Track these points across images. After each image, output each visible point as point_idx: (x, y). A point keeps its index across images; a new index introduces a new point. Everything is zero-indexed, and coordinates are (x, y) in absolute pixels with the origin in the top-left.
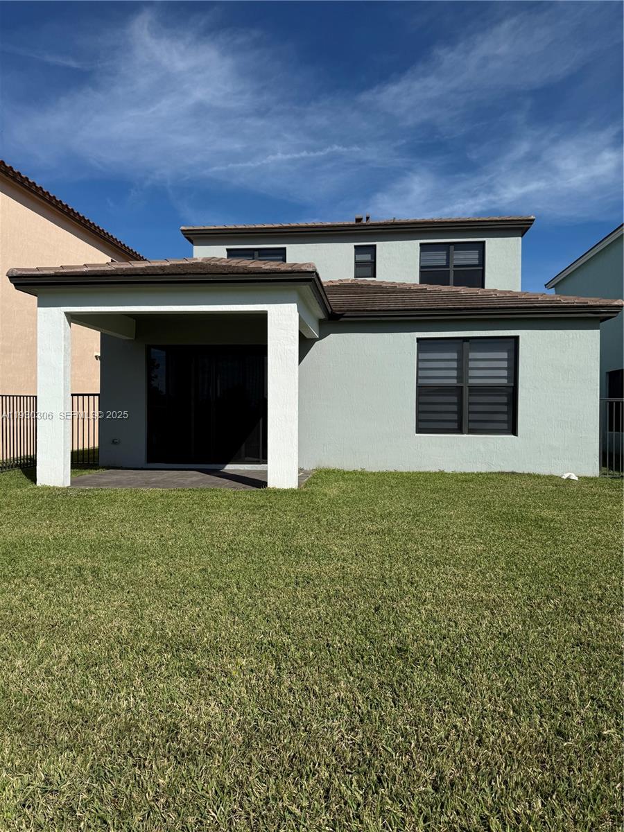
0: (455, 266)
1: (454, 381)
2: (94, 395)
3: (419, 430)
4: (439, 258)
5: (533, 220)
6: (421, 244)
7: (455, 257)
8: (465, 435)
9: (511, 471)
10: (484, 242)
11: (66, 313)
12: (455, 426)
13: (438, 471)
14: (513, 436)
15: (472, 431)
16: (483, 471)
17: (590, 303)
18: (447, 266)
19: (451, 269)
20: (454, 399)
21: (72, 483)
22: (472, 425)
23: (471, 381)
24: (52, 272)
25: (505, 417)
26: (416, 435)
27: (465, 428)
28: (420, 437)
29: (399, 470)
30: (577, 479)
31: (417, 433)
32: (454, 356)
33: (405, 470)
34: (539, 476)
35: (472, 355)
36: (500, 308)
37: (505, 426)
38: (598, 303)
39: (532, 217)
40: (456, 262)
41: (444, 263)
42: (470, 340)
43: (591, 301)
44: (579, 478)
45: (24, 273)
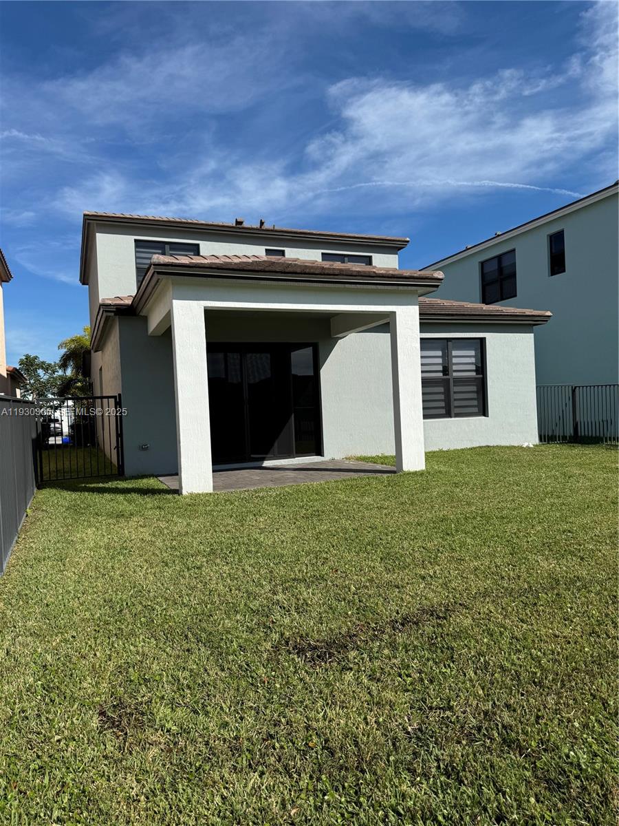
1: (440, 375)
5: (408, 242)
6: (322, 254)
8: (453, 419)
10: (371, 257)
11: (204, 308)
12: (443, 411)
14: (484, 417)
15: (457, 415)
17: (528, 313)
20: (441, 389)
21: (214, 488)
22: (457, 411)
23: (455, 374)
25: (475, 403)
32: (439, 353)
35: (454, 353)
36: (456, 315)
37: (476, 410)
38: (533, 314)
39: (408, 239)
42: (453, 341)
43: (528, 312)
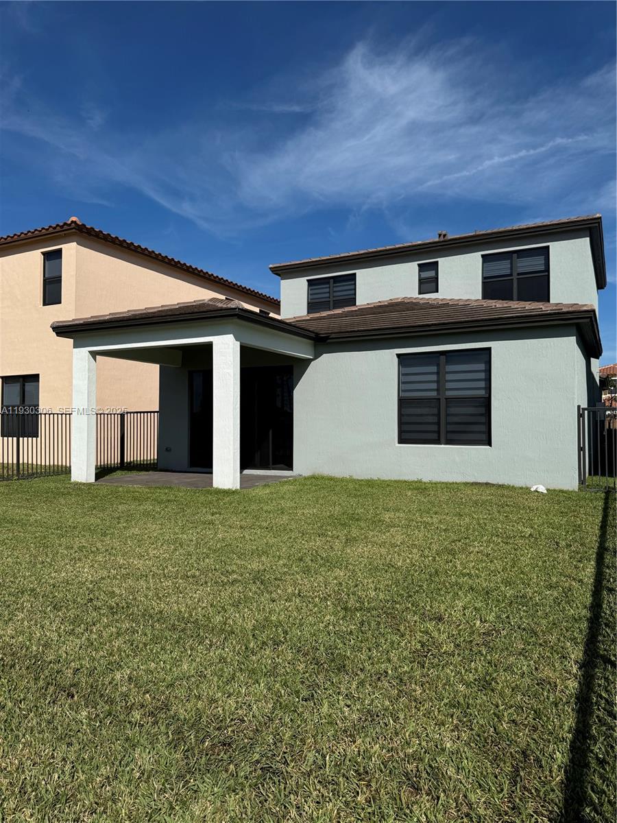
0: (519, 274)
1: (434, 394)
2: (154, 412)
3: (402, 440)
4: (502, 268)
6: (483, 256)
7: (519, 265)
8: (443, 446)
9: (485, 482)
10: (548, 247)
11: (89, 352)
13: (416, 480)
14: (489, 447)
15: (449, 442)
16: (458, 481)
18: (511, 275)
19: (515, 277)
22: (450, 436)
23: (448, 393)
24: (82, 322)
26: (397, 445)
27: (443, 439)
28: (400, 447)
29: (382, 478)
30: (545, 492)
31: (399, 443)
32: (434, 369)
33: (386, 478)
34: (513, 488)
35: (448, 368)
39: (598, 215)
40: (521, 270)
41: (508, 272)
42: (447, 354)
44: (548, 490)
45: (61, 324)
